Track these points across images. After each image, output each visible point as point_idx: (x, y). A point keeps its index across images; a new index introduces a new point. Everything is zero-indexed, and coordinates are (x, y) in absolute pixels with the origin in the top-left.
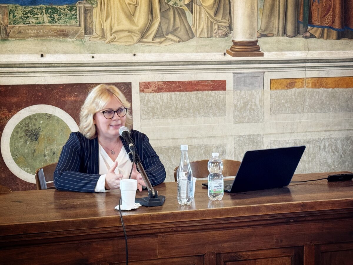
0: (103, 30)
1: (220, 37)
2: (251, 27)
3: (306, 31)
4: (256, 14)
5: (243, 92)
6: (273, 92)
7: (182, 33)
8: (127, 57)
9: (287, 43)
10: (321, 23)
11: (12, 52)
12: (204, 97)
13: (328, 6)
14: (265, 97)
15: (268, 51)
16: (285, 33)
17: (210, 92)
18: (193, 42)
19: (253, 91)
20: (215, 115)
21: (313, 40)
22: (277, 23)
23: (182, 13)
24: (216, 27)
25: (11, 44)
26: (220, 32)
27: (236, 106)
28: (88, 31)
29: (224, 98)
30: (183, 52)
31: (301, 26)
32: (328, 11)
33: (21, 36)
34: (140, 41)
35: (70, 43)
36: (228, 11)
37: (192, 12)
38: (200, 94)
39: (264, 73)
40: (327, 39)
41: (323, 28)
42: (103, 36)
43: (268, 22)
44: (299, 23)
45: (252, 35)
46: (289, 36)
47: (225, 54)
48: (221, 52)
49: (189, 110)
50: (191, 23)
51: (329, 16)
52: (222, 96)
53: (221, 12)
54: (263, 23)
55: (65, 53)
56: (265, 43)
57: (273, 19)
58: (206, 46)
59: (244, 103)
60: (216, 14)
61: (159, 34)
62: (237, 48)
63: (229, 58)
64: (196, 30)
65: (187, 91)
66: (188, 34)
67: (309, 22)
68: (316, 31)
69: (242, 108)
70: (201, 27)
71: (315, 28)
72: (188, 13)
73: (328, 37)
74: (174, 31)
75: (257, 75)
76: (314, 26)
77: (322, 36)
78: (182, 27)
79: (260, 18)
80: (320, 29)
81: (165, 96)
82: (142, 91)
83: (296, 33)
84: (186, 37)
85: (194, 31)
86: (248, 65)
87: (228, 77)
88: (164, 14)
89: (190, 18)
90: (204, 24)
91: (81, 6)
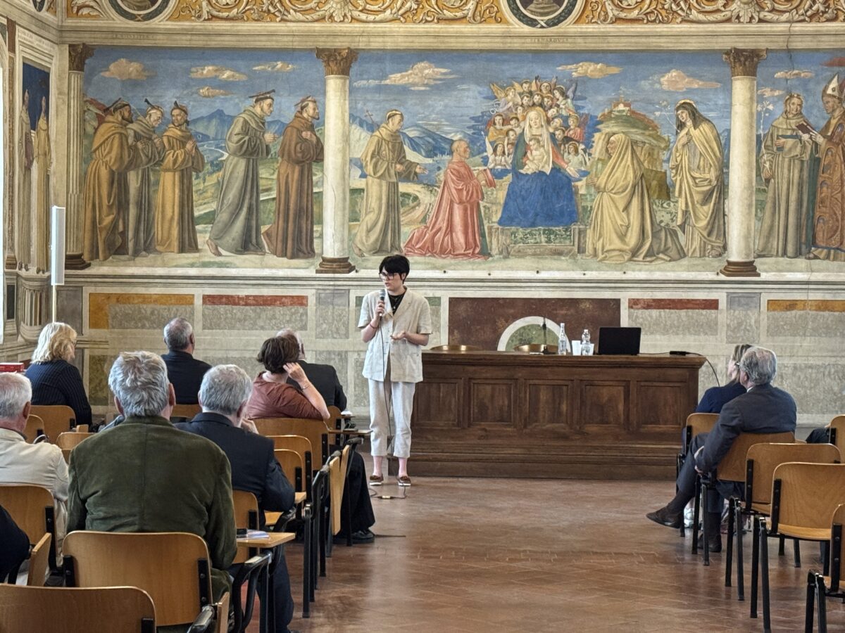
0: (595, 250)
1: (713, 257)
2: (747, 247)
3: (809, 252)
4: (752, 234)
5: (737, 312)
6: (771, 313)
7: (673, 253)
8: (617, 275)
9: (787, 264)
10: (827, 244)
11: (511, 269)
12: (695, 315)
13: (835, 228)
14: (761, 318)
15: (766, 271)
16: (785, 253)
17: (701, 311)
18: (685, 262)
19: (749, 312)
20: (706, 334)
21: (817, 261)
22: (776, 243)
23: (674, 234)
24: (709, 247)
25: (511, 262)
26: (713, 252)
27: (728, 326)
28: (581, 250)
29: (716, 317)
30: (674, 271)
31: (804, 247)
32: (836, 231)
33: (521, 254)
34: (630, 260)
35: (564, 261)
36: (722, 232)
37: (684, 232)
38: (690, 312)
39: (760, 293)
40: (834, 260)
41: (829, 249)
42: (595, 255)
43: (767, 242)
44: (801, 243)
45: (748, 255)
46: (789, 257)
47: (718, 274)
48: (713, 271)
49: (678, 327)
50: (683, 244)
51: (837, 237)
52: (714, 316)
53: (715, 233)
54: (761, 243)
55: (559, 270)
56: (762, 264)
57: (771, 239)
58: (698, 265)
59: (738, 323)
60: (710, 234)
61: (650, 253)
62: (731, 268)
63: (722, 277)
64: (688, 250)
65: (677, 309)
66: (679, 253)
67: (813, 242)
68: (821, 253)
69: (735, 328)
70: (694, 247)
71: (820, 250)
72: (680, 233)
73: (835, 259)
74: (665, 251)
75: (753, 295)
76: (818, 247)
77: (827, 257)
78: (674, 248)
79: (758, 237)
80: (825, 251)
81: (655, 313)
82: (631, 307)
83: (798, 254)
84: (677, 256)
85: (686, 250)
86: (743, 285)
87: (721, 296)
88: (655, 235)
89: (682, 238)
90: (696, 244)
91: (575, 227)
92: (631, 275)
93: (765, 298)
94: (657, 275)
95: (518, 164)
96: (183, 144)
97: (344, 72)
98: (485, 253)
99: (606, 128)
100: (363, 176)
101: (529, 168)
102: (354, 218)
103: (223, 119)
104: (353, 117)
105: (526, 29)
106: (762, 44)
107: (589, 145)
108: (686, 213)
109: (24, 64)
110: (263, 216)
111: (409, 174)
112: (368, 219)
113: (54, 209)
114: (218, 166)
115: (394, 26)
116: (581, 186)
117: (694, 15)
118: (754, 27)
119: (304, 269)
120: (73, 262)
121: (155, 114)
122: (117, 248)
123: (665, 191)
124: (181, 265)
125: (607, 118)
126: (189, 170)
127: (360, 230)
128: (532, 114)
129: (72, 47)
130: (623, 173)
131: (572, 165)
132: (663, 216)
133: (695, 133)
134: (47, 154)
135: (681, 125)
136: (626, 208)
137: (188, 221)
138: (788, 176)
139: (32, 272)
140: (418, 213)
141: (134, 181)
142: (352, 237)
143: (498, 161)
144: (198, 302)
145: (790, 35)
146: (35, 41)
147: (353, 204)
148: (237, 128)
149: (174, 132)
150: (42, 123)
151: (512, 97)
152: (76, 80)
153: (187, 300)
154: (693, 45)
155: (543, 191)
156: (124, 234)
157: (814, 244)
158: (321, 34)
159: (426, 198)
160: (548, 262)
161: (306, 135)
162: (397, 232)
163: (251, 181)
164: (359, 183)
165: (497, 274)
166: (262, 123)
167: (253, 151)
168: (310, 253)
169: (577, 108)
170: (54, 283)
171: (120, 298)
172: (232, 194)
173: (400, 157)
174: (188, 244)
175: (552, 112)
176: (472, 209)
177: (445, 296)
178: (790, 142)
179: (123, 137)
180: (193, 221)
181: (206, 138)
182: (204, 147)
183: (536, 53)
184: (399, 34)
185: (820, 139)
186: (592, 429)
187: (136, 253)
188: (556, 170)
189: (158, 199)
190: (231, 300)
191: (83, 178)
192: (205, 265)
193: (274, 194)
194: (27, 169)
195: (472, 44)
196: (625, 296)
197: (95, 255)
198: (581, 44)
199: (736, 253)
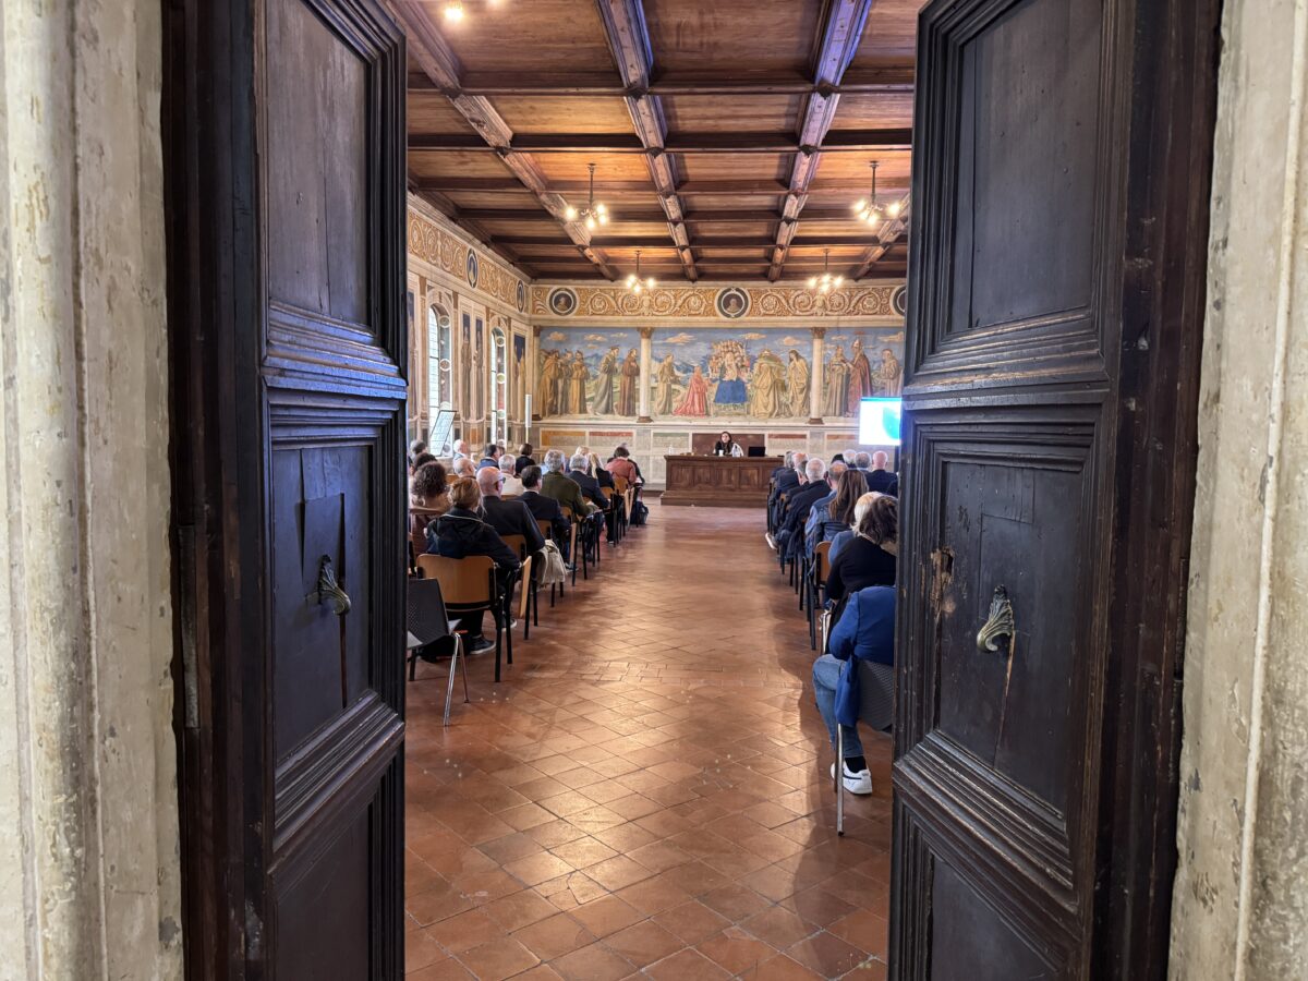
0: (754, 413)
1: (804, 416)
3: (845, 414)
5: (814, 440)
6: (829, 440)
7: (788, 414)
10: (853, 411)
11: (719, 421)
16: (835, 415)
17: (797, 439)
21: (848, 418)
23: (788, 406)
24: (803, 412)
25: (719, 418)
26: (805, 414)
27: (810, 446)
30: (788, 422)
31: (843, 412)
34: (769, 417)
35: (741, 418)
36: (808, 406)
37: (792, 406)
38: (792, 440)
39: (824, 432)
42: (754, 415)
43: (827, 410)
44: (842, 410)
52: (805, 441)
53: (805, 406)
54: (825, 410)
55: (739, 421)
57: (829, 409)
59: (814, 444)
60: (803, 407)
63: (808, 425)
64: (794, 413)
65: (789, 438)
66: (790, 414)
68: (850, 414)
69: (813, 447)
70: (796, 412)
73: (856, 417)
74: (784, 414)
75: (821, 433)
76: (849, 412)
78: (788, 412)
79: (823, 407)
81: (779, 440)
84: (789, 416)
86: (817, 428)
87: (807, 433)
88: (780, 407)
89: (791, 409)
90: (797, 410)
91: (746, 404)
92: (769, 424)
93: (826, 434)
94: (781, 424)
95: (722, 377)
96: (581, 367)
97: (649, 337)
98: (708, 414)
99: (759, 361)
100: (657, 381)
101: (726, 379)
102: (653, 399)
103: (598, 357)
104: (652, 356)
105: (726, 318)
106: (826, 325)
107: (752, 368)
108: (793, 397)
109: (515, 336)
110: (615, 399)
111: (676, 381)
112: (658, 400)
113: (527, 396)
114: (595, 377)
115: (671, 318)
116: (749, 386)
117: (798, 312)
118: (823, 318)
119: (632, 421)
120: (535, 417)
121: (569, 355)
122: (553, 412)
123: (784, 388)
124: (580, 419)
125: (760, 356)
126: (583, 379)
127: (655, 405)
128: (728, 355)
129: (535, 327)
130: (767, 380)
131: (745, 377)
132: (783, 399)
133: (797, 363)
134: (524, 372)
135: (791, 360)
136: (768, 395)
137: (583, 401)
138: (837, 382)
139: (518, 421)
140: (679, 397)
141: (560, 383)
142: (652, 407)
143: (713, 375)
144: (587, 434)
145: (838, 321)
146: (519, 325)
147: (652, 393)
148: (604, 361)
149: (577, 363)
150: (522, 359)
151: (719, 348)
152: (536, 341)
153: (583, 434)
154: (798, 326)
155: (732, 388)
156: (556, 406)
157: (847, 410)
158: (639, 321)
159: (683, 391)
160: (735, 418)
161: (633, 364)
162: (670, 406)
163: (609, 384)
164: (655, 385)
165: (712, 423)
166: (614, 359)
167: (610, 371)
168: (634, 414)
169: (747, 353)
170: (527, 426)
171: (554, 433)
172: (602, 389)
173: (672, 373)
174: (583, 410)
175: (737, 354)
176: (702, 395)
177: (691, 432)
178: (837, 367)
179: (556, 365)
180: (585, 401)
181: (590, 365)
182: (589, 369)
183: (730, 329)
184: (672, 321)
185: (851, 366)
186: (744, 487)
187: (561, 414)
188: (738, 379)
189: (570, 391)
190: (601, 434)
191: (539, 382)
192: (590, 419)
193: (619, 389)
194: (516, 379)
195: (703, 325)
196: (766, 433)
197: (544, 415)
198: (749, 325)
199: (814, 415)
